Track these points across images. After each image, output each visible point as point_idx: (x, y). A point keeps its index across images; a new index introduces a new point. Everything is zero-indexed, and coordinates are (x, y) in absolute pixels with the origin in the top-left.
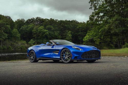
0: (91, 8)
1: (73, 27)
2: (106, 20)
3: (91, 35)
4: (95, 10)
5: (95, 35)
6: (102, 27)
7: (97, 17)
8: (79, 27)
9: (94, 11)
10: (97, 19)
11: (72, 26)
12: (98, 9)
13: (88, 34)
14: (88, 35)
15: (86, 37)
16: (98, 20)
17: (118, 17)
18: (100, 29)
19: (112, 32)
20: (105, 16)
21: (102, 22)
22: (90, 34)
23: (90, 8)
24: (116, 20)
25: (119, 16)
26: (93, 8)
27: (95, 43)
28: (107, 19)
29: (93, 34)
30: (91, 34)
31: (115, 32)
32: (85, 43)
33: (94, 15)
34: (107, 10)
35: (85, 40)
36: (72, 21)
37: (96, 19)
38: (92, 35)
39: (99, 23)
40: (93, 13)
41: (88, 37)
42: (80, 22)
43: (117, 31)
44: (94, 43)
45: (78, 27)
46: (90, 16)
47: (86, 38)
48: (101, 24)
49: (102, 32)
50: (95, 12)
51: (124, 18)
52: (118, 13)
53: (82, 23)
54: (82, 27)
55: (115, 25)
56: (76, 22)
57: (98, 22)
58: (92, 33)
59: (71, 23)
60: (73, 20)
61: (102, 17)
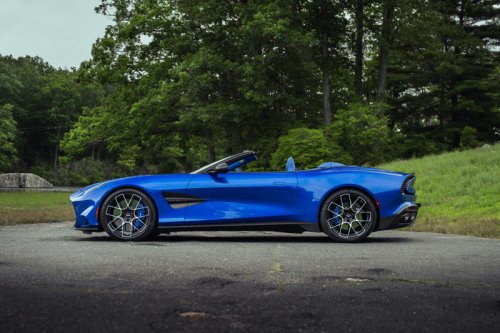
0: (100, 9)
1: (22, 86)
2: (163, 67)
3: (96, 124)
4: (118, 18)
5: (115, 125)
6: (142, 94)
7: (128, 49)
8: (54, 91)
9: (114, 24)
10: (124, 57)
11: (19, 83)
12: (131, 15)
13: (85, 122)
14: (85, 124)
15: (72, 134)
16: (132, 63)
17: (210, 56)
18: (136, 104)
19: (184, 118)
20: (159, 48)
21: (145, 73)
22: (90, 122)
23: (97, 10)
24: (203, 69)
25: (214, 54)
26: (112, 10)
27: (119, 162)
28: (169, 63)
29: (104, 124)
30: (96, 121)
31: (195, 119)
32: (65, 158)
33: (115, 38)
34: (169, 23)
35: (67, 145)
36: (20, 58)
37: (122, 58)
38: (99, 127)
39: (133, 79)
40: (108, 31)
41: (85, 135)
42: (57, 68)
43: (204, 117)
44: (115, 161)
45: (46, 90)
46: (98, 41)
47: (75, 138)
48: (140, 83)
49: (144, 115)
50: (120, 27)
51: (236, 63)
52: (213, 40)
53: (66, 71)
54: (64, 92)
55: (197, 89)
56: (41, 66)
57: (130, 73)
58: (102, 119)
59: (15, 70)
60: (28, 57)
61: (146, 51)
